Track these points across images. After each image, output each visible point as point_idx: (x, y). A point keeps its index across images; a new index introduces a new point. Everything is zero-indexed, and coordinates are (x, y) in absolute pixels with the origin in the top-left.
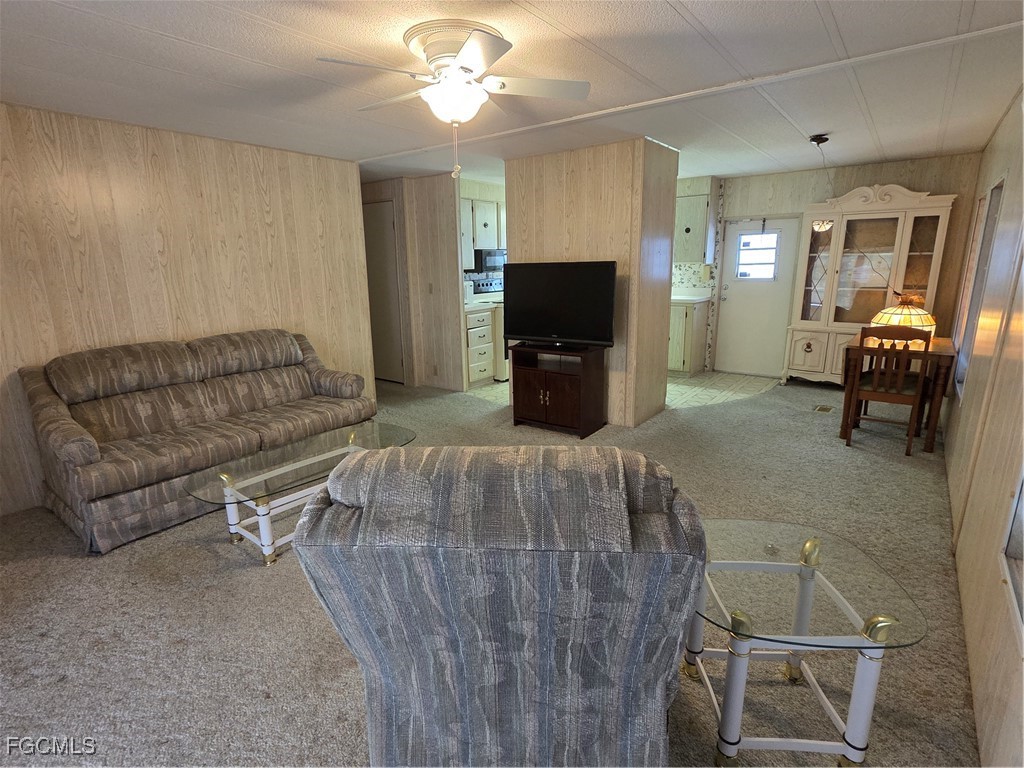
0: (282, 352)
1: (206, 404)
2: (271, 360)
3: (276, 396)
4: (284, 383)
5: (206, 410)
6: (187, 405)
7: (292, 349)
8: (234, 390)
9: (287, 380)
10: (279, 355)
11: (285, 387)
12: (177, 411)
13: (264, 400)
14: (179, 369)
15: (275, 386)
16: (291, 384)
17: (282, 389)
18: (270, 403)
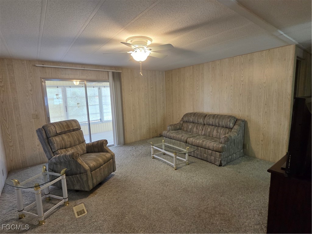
0: (224, 123)
1: (201, 130)
2: (221, 124)
3: (216, 135)
4: (220, 132)
5: (200, 132)
6: (197, 129)
7: (228, 123)
8: (207, 129)
9: (222, 132)
10: (223, 124)
11: (220, 134)
12: (195, 129)
13: (212, 135)
14: (199, 120)
15: (217, 132)
16: (222, 133)
17: (219, 134)
18: (214, 136)
